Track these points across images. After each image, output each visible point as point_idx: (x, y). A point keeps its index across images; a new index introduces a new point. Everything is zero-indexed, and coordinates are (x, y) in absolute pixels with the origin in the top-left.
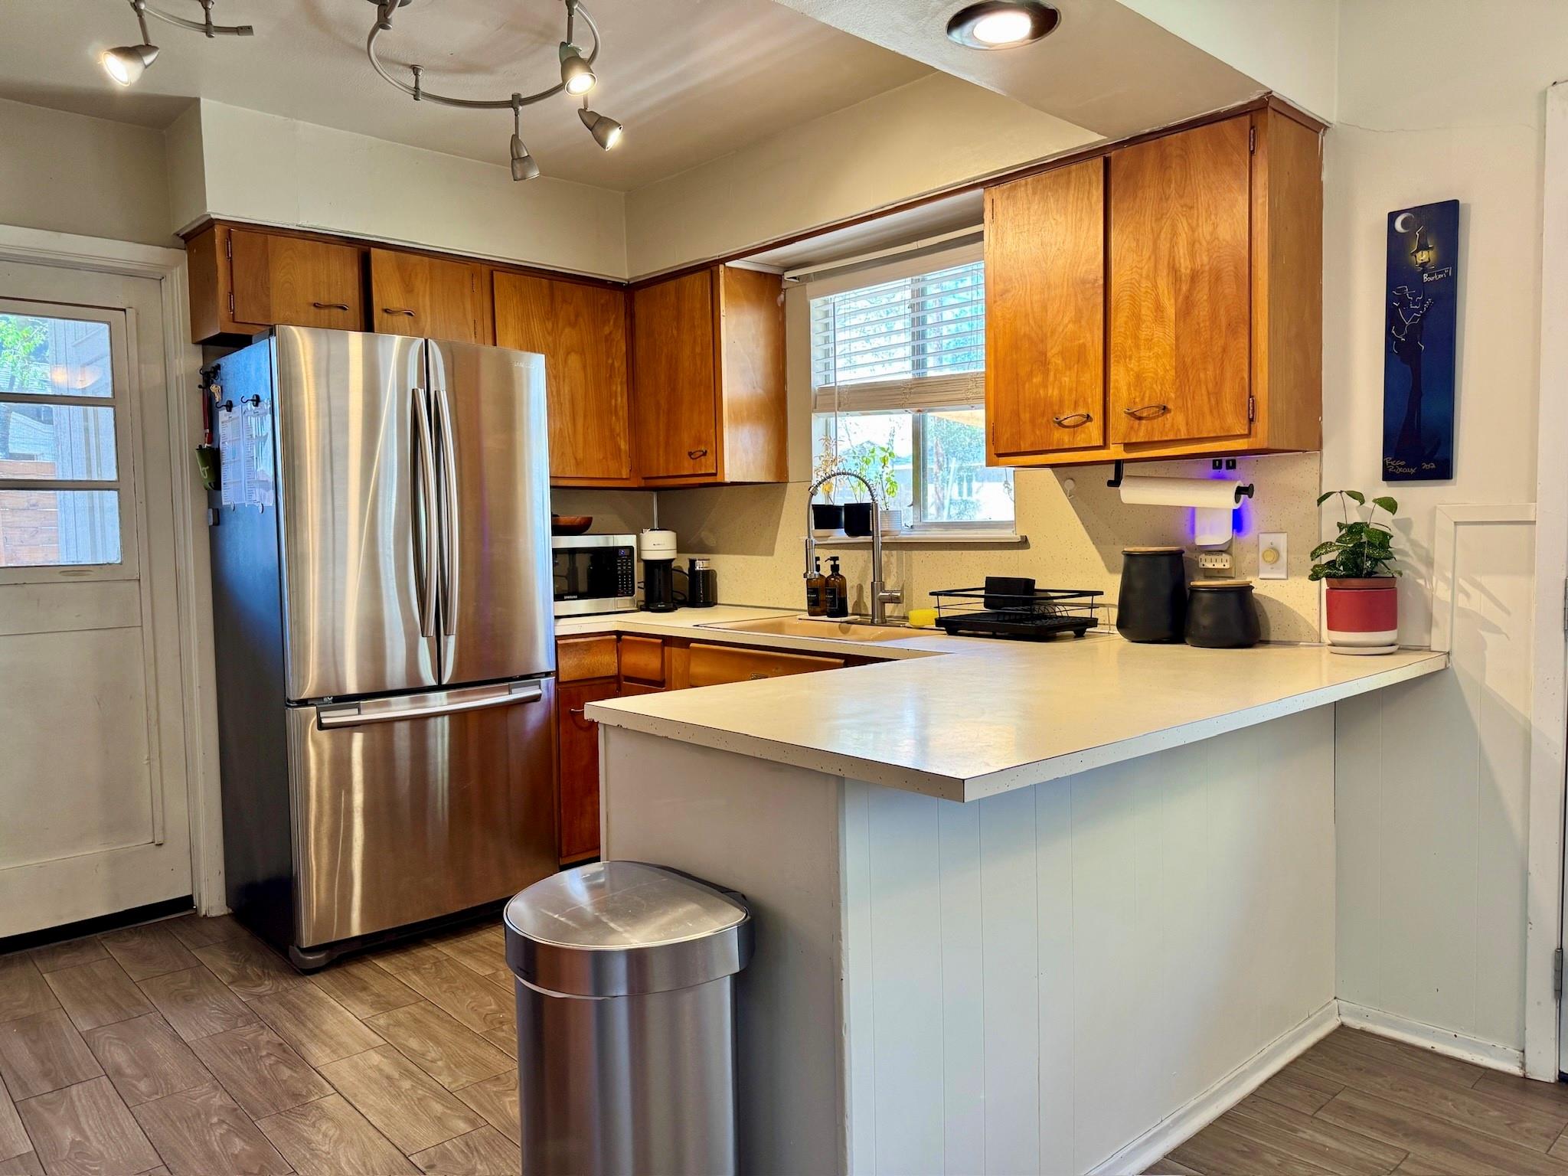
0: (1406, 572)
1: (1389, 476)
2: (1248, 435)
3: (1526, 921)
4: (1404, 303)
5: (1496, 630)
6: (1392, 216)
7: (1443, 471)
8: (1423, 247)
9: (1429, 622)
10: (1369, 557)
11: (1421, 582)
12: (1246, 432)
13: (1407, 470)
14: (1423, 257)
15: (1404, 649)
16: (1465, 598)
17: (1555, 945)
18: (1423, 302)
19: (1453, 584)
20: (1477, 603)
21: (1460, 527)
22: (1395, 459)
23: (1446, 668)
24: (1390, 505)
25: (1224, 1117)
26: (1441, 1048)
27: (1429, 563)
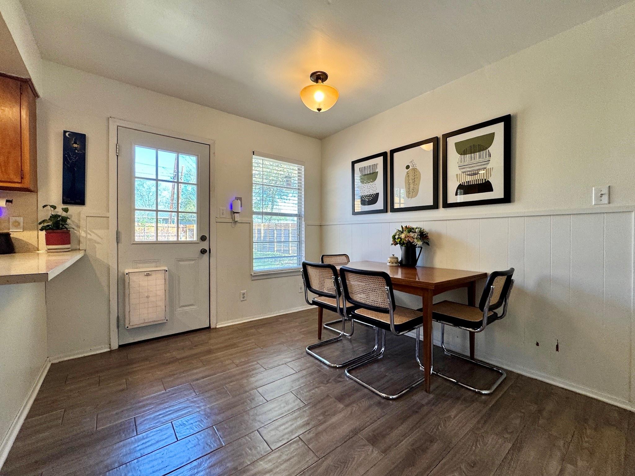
0: (71, 230)
1: (64, 202)
2: (21, 183)
3: (109, 312)
4: (69, 156)
5: (98, 243)
6: (65, 132)
7: (82, 202)
8: (75, 143)
9: (79, 242)
10: (61, 224)
11: (76, 232)
12: (20, 181)
13: (71, 201)
14: (75, 146)
15: (73, 250)
16: (90, 236)
17: (117, 316)
18: (75, 157)
19: (86, 232)
20: (94, 237)
21: (87, 217)
22: (67, 197)
23: (85, 255)
24: (66, 210)
25: (36, 400)
26: (86, 355)
27: (79, 227)
